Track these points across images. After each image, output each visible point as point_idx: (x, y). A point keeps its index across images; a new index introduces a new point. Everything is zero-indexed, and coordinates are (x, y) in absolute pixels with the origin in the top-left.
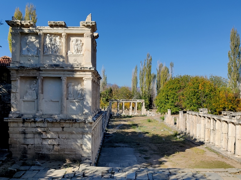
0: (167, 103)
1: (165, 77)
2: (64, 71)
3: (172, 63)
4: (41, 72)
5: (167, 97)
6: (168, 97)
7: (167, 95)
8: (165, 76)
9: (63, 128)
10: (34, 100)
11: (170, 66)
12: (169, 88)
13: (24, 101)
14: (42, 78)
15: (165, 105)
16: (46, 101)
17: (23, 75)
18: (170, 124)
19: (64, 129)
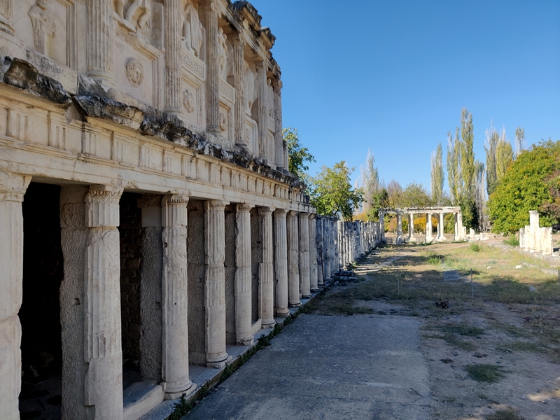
0: (519, 208)
1: (507, 158)
3: (520, 130)
5: (517, 193)
6: (520, 192)
7: (519, 189)
8: (506, 155)
11: (516, 138)
12: (521, 171)
15: (515, 213)
18: (538, 250)
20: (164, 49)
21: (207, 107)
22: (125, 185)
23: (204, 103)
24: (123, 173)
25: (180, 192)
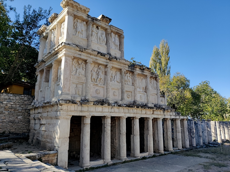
2: (53, 55)
4: (45, 63)
13: (41, 91)
16: (48, 89)
17: (40, 70)
20: (106, 85)
21: (121, 94)
22: (92, 115)
23: (120, 93)
24: (91, 113)
25: (108, 115)
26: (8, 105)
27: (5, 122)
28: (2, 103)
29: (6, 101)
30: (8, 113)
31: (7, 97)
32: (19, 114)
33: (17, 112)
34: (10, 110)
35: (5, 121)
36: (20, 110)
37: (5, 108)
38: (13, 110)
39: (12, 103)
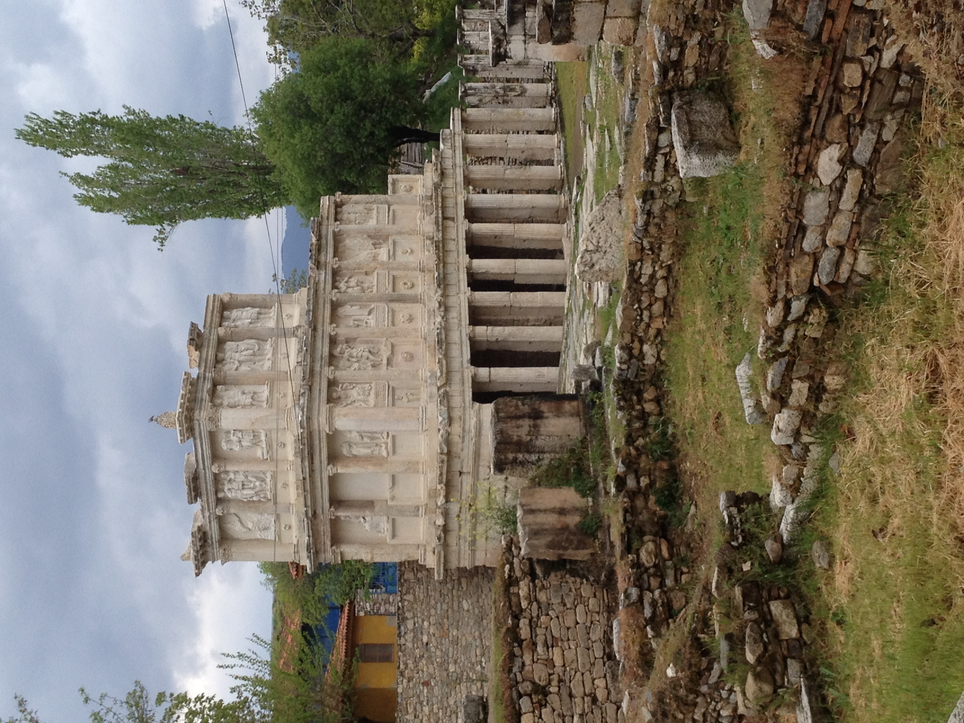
2: (312, 471)
4: (319, 511)
9: (461, 473)
10: (390, 521)
13: (394, 536)
14: (332, 509)
16: (393, 498)
17: (328, 543)
19: (464, 470)
26: (431, 631)
27: (480, 634)
28: (427, 644)
29: (419, 635)
30: (455, 630)
31: (410, 636)
32: (456, 608)
33: (450, 612)
34: (446, 626)
35: (477, 633)
36: (445, 607)
37: (441, 637)
38: (445, 620)
39: (426, 624)
